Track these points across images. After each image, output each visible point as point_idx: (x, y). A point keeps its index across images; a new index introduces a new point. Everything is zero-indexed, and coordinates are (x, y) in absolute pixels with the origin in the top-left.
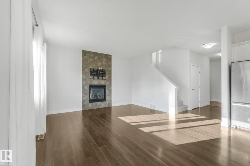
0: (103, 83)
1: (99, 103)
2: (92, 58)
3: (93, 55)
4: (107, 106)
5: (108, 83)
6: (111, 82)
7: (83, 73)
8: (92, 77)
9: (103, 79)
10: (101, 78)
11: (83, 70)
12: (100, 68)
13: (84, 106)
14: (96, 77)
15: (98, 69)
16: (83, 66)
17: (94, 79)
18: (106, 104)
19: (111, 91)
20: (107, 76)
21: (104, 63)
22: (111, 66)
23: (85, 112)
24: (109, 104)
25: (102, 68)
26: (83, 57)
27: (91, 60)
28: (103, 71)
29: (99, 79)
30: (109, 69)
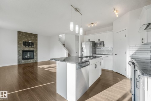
0: (32, 49)
1: (29, 60)
2: (24, 36)
3: (25, 34)
4: (34, 62)
5: (35, 50)
6: (37, 49)
7: (18, 44)
8: (25, 46)
9: (31, 47)
10: (30, 46)
11: (18, 42)
12: (30, 41)
13: (18, 62)
14: (27, 46)
15: (29, 42)
16: (18, 40)
17: (26, 47)
18: (33, 61)
19: (37, 54)
20: (35, 46)
21: (33, 38)
22: (37, 40)
23: (19, 65)
24: (36, 61)
25: (31, 41)
26: (18, 35)
27: (24, 37)
28: (32, 42)
29: (29, 47)
30: (36, 42)
